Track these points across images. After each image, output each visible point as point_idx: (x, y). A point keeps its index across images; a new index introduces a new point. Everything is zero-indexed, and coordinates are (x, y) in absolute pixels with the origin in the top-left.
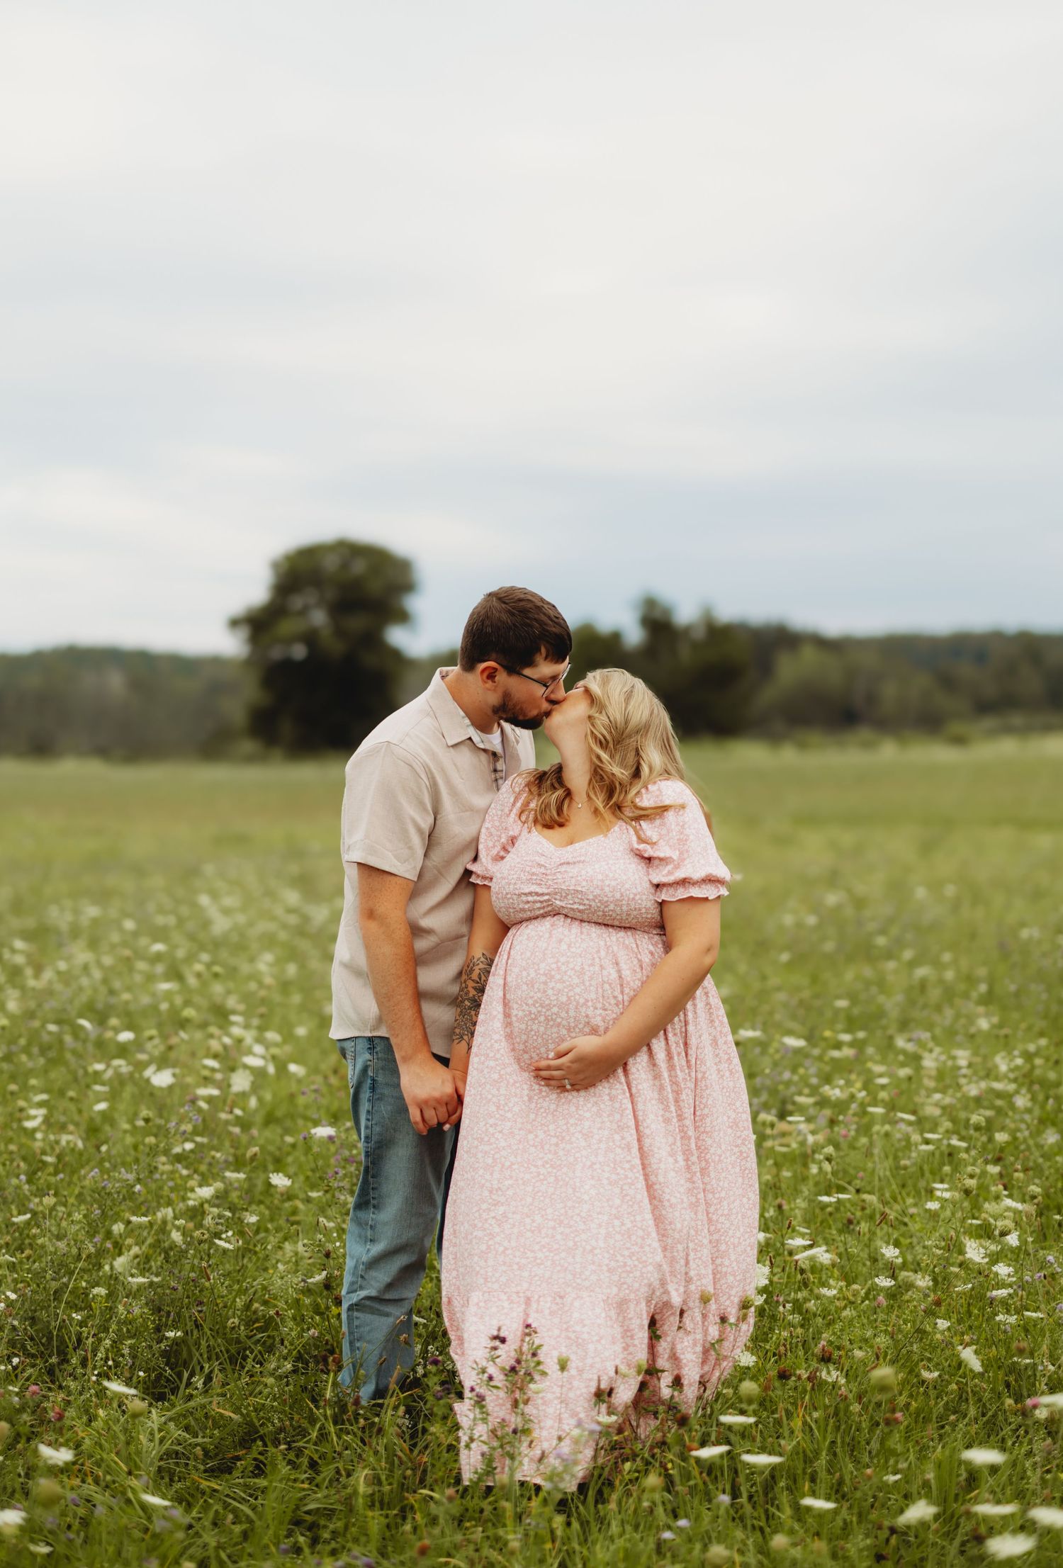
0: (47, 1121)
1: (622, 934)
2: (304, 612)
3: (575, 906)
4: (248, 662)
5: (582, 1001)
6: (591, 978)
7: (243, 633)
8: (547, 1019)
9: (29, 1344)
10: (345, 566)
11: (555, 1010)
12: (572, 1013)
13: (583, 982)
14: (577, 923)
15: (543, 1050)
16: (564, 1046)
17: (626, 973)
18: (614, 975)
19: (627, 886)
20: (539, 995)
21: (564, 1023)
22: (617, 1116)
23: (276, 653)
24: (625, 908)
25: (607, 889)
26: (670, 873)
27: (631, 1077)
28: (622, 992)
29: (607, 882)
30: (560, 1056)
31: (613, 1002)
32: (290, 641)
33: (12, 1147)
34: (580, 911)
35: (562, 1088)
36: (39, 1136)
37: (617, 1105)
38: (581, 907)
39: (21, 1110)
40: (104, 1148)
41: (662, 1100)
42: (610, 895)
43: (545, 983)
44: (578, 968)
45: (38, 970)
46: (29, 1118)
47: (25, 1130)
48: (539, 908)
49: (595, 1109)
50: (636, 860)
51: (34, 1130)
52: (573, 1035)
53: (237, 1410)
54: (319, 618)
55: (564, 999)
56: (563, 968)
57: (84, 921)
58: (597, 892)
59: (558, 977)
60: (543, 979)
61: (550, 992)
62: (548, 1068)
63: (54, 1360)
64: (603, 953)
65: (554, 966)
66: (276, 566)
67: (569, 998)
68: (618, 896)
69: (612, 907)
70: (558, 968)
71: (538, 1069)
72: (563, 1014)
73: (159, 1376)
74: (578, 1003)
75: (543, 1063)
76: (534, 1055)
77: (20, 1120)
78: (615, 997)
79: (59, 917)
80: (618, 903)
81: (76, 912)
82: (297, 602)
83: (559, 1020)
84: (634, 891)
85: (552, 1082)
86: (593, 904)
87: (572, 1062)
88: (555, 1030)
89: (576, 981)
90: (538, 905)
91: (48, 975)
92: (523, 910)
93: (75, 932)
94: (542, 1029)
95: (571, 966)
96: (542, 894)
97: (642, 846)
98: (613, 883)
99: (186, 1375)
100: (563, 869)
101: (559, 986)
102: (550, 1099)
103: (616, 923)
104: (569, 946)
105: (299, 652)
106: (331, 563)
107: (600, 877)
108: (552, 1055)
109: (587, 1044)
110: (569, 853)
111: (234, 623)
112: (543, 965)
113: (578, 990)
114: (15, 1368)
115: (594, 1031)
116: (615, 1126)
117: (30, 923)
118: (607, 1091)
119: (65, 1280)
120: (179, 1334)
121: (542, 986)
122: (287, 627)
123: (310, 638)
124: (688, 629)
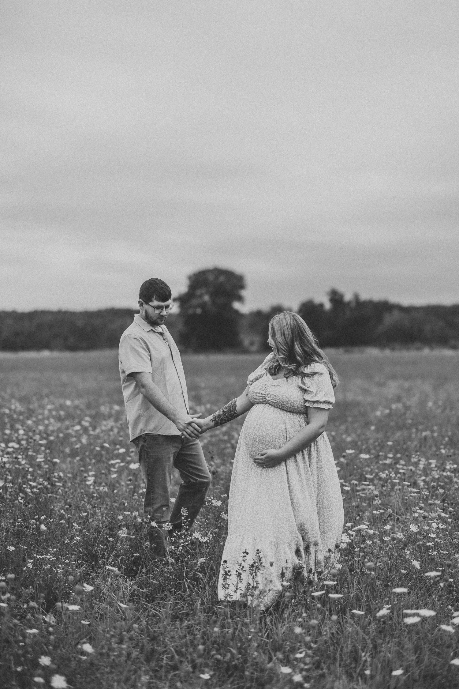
0: (95, 482)
1: (288, 413)
2: (201, 296)
4: (180, 315)
5: (271, 435)
6: (275, 428)
7: (178, 303)
8: (259, 441)
9: (85, 557)
10: (216, 279)
11: (261, 438)
12: (267, 439)
13: (272, 429)
14: (273, 407)
15: (257, 452)
16: (264, 452)
17: (288, 427)
18: (284, 427)
19: (292, 397)
20: (257, 432)
21: (265, 443)
22: (281, 477)
23: (190, 312)
24: (289, 405)
25: (284, 397)
26: (312, 397)
27: (287, 464)
28: (286, 434)
30: (262, 455)
31: (282, 437)
32: (196, 307)
33: (82, 491)
34: (274, 403)
35: (263, 467)
36: (92, 487)
38: (274, 401)
39: (85, 477)
40: (115, 491)
41: (299, 473)
42: (285, 399)
43: (259, 428)
44: (271, 424)
45: (94, 428)
46: (89, 481)
47: (87, 485)
49: (274, 474)
50: (300, 390)
52: (267, 447)
53: (158, 581)
54: (207, 298)
55: (265, 434)
56: (266, 423)
57: (113, 412)
58: (281, 397)
59: (263, 426)
60: (258, 426)
61: (260, 431)
62: (258, 459)
63: (94, 563)
64: (280, 419)
65: (262, 422)
66: (190, 278)
67: (267, 434)
68: (287, 400)
69: (285, 403)
70: (264, 423)
71: (255, 459)
72: (264, 440)
73: (131, 569)
74: (270, 436)
75: (257, 457)
77: (85, 481)
78: (283, 435)
79: (104, 409)
80: (287, 402)
81: (111, 408)
82: (198, 292)
83: (263, 441)
85: (260, 464)
86: (279, 401)
87: (266, 458)
88: (261, 445)
89: (270, 428)
90: (262, 398)
91: (98, 430)
92: (256, 399)
93: (110, 416)
94: (257, 444)
95: (268, 423)
96: (264, 394)
97: (302, 386)
98: (287, 395)
99: (140, 569)
101: (263, 429)
102: (259, 470)
103: (286, 409)
104: (269, 415)
105: (199, 311)
106: (211, 277)
107: (282, 393)
108: (260, 455)
109: (272, 452)
110: (276, 382)
112: (258, 421)
113: (270, 431)
114: (80, 564)
116: (279, 481)
117: (93, 412)
118: (278, 469)
120: (138, 555)
122: (194, 302)
123: (203, 306)
124: (349, 303)
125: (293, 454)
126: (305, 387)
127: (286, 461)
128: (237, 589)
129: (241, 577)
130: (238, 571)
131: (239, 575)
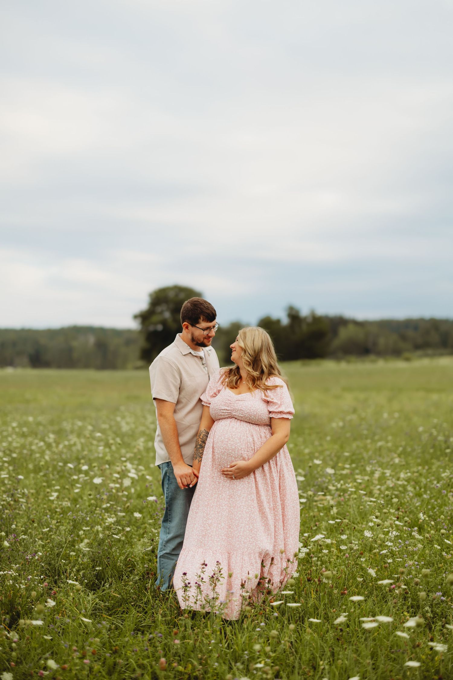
0: (58, 497)
1: (255, 426)
2: (161, 313)
3: (240, 415)
4: (141, 332)
5: (240, 448)
6: (243, 441)
7: (139, 321)
8: (227, 454)
9: (47, 572)
10: (177, 295)
11: (230, 451)
12: (236, 452)
13: (240, 442)
14: (239, 421)
15: (226, 465)
16: (233, 464)
17: (256, 439)
18: (251, 440)
19: (259, 410)
20: (225, 446)
21: (234, 456)
22: (250, 489)
23: (151, 328)
24: (257, 418)
25: (252, 411)
26: (276, 408)
28: (254, 446)
29: (252, 408)
30: (232, 467)
31: (251, 449)
32: (156, 324)
33: (45, 506)
34: (241, 417)
35: (232, 478)
36: (55, 502)
37: (250, 485)
38: (242, 416)
39: (48, 492)
40: (78, 506)
41: (266, 483)
42: (253, 413)
43: (227, 442)
44: (239, 437)
45: (58, 444)
46: (52, 496)
47: (50, 500)
48: (227, 415)
49: (242, 486)
50: (263, 402)
51: (53, 500)
52: (237, 460)
53: (120, 594)
54: (167, 315)
55: (234, 447)
56: (234, 436)
57: (76, 428)
58: (248, 411)
59: (232, 440)
60: (227, 440)
61: (229, 445)
62: (227, 471)
63: (56, 578)
64: (248, 432)
65: (230, 436)
66: (151, 295)
67: (235, 447)
68: (255, 413)
69: (252, 417)
70: (232, 437)
71: (224, 471)
72: (233, 453)
73: (94, 583)
74: (238, 449)
75: (225, 469)
76: (223, 466)
77: (48, 497)
78: (251, 447)
79: (67, 426)
80: (255, 416)
81: (73, 424)
82: (159, 309)
83: (232, 455)
84: (261, 412)
85: (228, 476)
86: (246, 415)
87: (236, 469)
88: (230, 458)
89: (238, 441)
90: (227, 414)
91: (61, 446)
92: (221, 415)
93: (72, 432)
94: (226, 458)
95: (236, 436)
96: (229, 410)
97: (266, 398)
98: (254, 409)
99: (103, 583)
100: (237, 402)
101: (232, 443)
103: (253, 423)
104: (236, 429)
105: (160, 328)
106: (171, 294)
107: (250, 406)
108: (229, 466)
109: (241, 463)
110: (240, 397)
111: (136, 317)
112: (226, 435)
113: (238, 444)
114: (42, 579)
115: (244, 459)
116: (249, 493)
117: (56, 428)
118: (247, 480)
119: (61, 550)
120: (100, 568)
121: (226, 443)
122: (155, 318)
123: (164, 323)
124: (305, 318)
125: (261, 465)
126: (269, 399)
127: (254, 473)
128: (197, 600)
129: (200, 589)
130: (198, 582)
131: (199, 587)
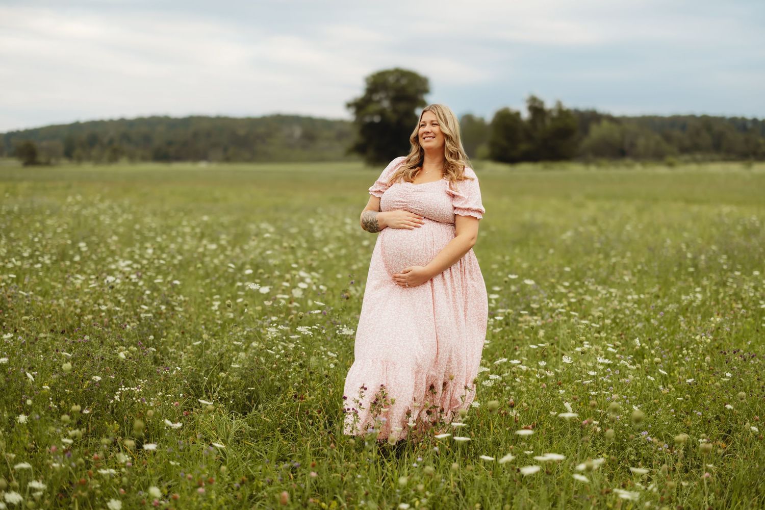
1: (435, 224)
2: (379, 102)
3: (417, 209)
4: (356, 124)
5: (416, 249)
6: (421, 240)
7: (352, 110)
8: (401, 256)
10: (398, 81)
11: (405, 252)
12: (412, 254)
13: (418, 242)
15: (398, 268)
16: (408, 268)
17: (436, 239)
18: (431, 240)
19: (441, 204)
22: (426, 298)
23: (367, 119)
24: (438, 213)
25: (432, 203)
26: (462, 204)
27: (433, 283)
28: (433, 247)
29: (433, 201)
30: (405, 273)
31: (428, 250)
32: (372, 114)
34: (419, 211)
35: (404, 286)
37: (426, 294)
38: (420, 209)
41: (447, 294)
42: (433, 207)
43: (402, 241)
44: (416, 235)
49: (417, 295)
50: (447, 195)
52: (411, 263)
54: (386, 104)
55: (409, 247)
58: (429, 205)
59: (407, 238)
60: (401, 239)
61: (403, 245)
62: (399, 277)
64: (427, 230)
66: (366, 80)
67: (411, 247)
68: (436, 207)
69: (433, 211)
70: (407, 235)
71: (395, 277)
72: (408, 254)
74: (414, 250)
75: (397, 275)
76: (394, 271)
78: (430, 249)
82: (376, 97)
83: (406, 257)
85: (400, 283)
86: (425, 208)
87: (410, 276)
88: (404, 260)
89: (415, 240)
90: (402, 207)
92: (395, 208)
94: (398, 260)
96: (404, 202)
97: (450, 191)
98: (435, 202)
100: (415, 193)
101: (407, 242)
102: (398, 289)
103: (433, 219)
105: (377, 119)
106: (391, 79)
107: (430, 198)
108: (402, 272)
109: (418, 269)
111: (349, 105)
113: (415, 245)
116: (424, 302)
118: (423, 288)
121: (400, 242)
122: (372, 108)
123: (382, 113)
125: (440, 271)
126: (454, 192)
127: (432, 280)
128: (353, 429)
129: (357, 416)
130: (355, 408)
131: (356, 413)
